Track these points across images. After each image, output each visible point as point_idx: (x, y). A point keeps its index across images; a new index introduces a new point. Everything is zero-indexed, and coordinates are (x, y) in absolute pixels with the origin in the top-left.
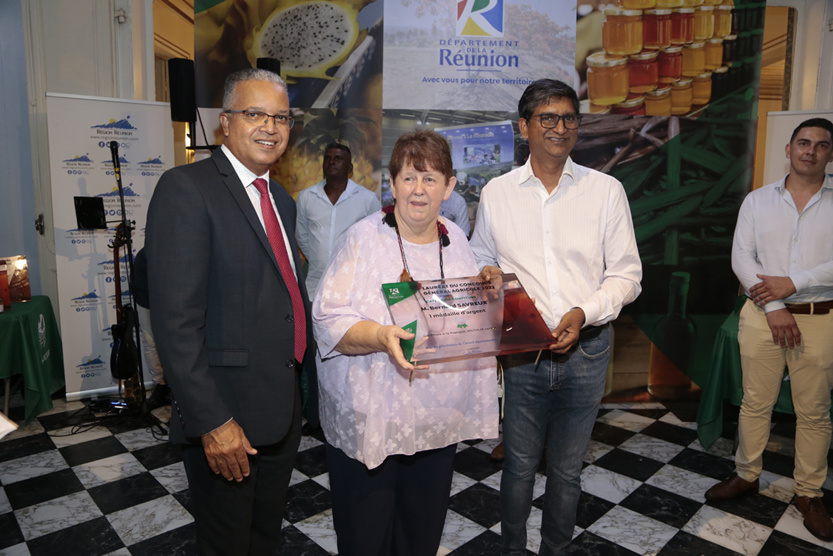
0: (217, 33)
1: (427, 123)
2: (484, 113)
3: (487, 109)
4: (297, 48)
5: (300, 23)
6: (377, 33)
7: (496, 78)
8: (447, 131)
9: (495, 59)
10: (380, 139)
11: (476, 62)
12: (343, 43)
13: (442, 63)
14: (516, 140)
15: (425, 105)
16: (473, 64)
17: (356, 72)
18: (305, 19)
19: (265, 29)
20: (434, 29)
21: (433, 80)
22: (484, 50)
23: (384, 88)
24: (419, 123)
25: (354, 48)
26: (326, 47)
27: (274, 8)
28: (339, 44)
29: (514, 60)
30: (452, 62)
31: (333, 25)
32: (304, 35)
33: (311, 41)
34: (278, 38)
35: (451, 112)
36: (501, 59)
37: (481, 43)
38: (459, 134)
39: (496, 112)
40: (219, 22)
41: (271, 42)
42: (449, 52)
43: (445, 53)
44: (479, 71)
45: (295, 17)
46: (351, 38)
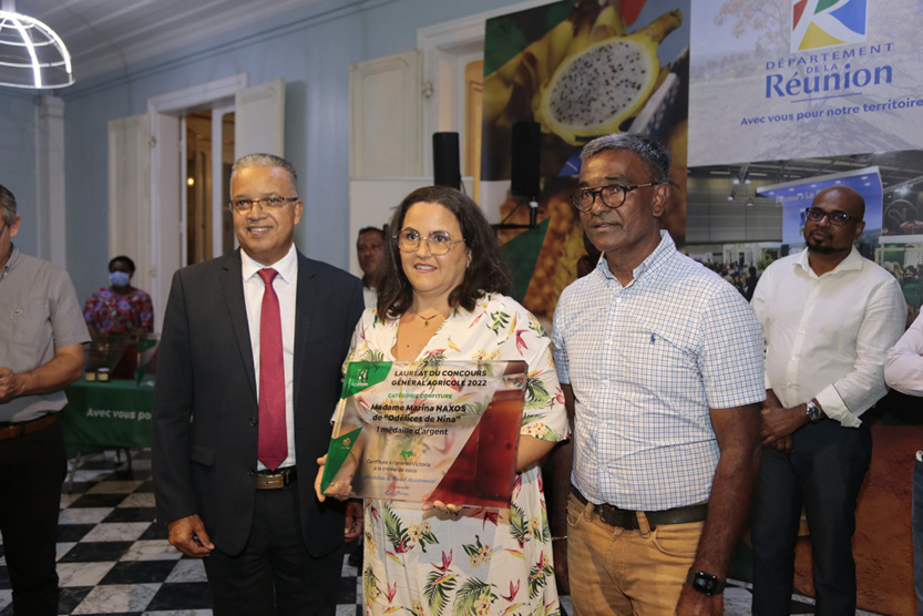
0: (505, 95)
1: (748, 182)
2: (833, 159)
3: (838, 153)
4: (586, 101)
5: (591, 71)
6: (682, 68)
7: (853, 106)
8: (775, 191)
9: (851, 77)
10: (684, 207)
11: (821, 86)
12: (639, 88)
13: (768, 95)
14: (886, 196)
15: (743, 156)
16: (816, 89)
17: (655, 122)
18: (597, 65)
19: (553, 84)
20: (759, 47)
21: (756, 120)
22: (835, 66)
23: (689, 139)
24: (736, 182)
25: (653, 91)
26: (619, 94)
27: (564, 56)
28: (635, 90)
29: (883, 74)
30: (784, 91)
31: (628, 67)
32: (595, 84)
33: (602, 90)
34: (567, 92)
35: (781, 162)
36: (862, 75)
37: (829, 58)
38: (795, 194)
39: (854, 156)
40: (507, 82)
41: (559, 98)
42: (780, 78)
43: (774, 80)
44: (827, 98)
45: (586, 64)
46: (648, 81)
